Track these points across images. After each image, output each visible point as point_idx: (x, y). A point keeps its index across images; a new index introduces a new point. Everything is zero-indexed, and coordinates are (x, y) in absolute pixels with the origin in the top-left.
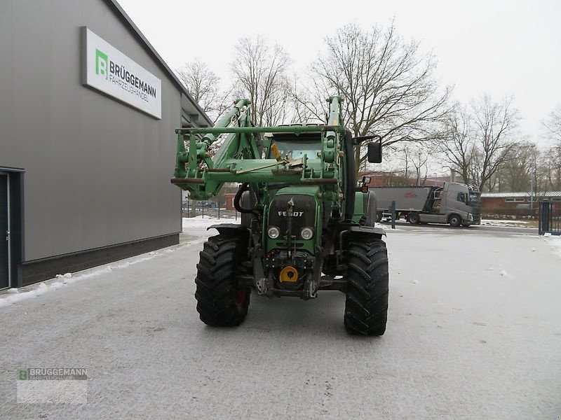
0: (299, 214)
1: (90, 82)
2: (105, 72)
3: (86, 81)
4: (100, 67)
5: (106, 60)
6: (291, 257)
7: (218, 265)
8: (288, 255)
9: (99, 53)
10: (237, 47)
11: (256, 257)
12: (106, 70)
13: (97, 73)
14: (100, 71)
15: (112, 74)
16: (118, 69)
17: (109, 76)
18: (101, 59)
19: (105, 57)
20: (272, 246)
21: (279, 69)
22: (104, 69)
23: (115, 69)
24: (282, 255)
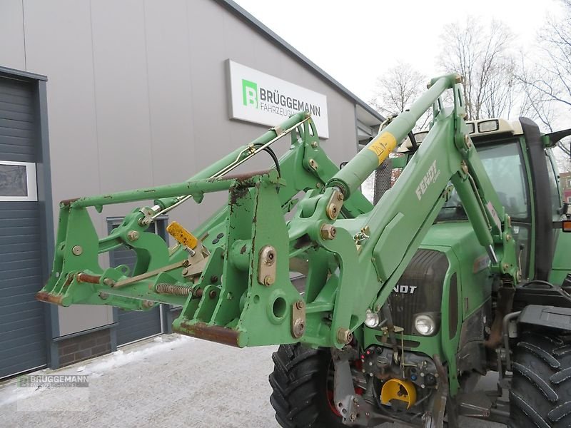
0: (409, 289)
1: (236, 115)
2: (255, 101)
3: (232, 115)
4: (249, 97)
5: (255, 89)
6: (399, 362)
7: (296, 359)
8: (393, 360)
9: (246, 83)
10: (442, 36)
11: (339, 359)
12: (256, 99)
13: (245, 103)
14: (248, 102)
15: (263, 101)
16: (270, 95)
17: (259, 105)
18: (248, 89)
19: (254, 85)
20: (369, 339)
21: (498, 49)
22: (253, 98)
23: (266, 95)
24: (385, 359)
